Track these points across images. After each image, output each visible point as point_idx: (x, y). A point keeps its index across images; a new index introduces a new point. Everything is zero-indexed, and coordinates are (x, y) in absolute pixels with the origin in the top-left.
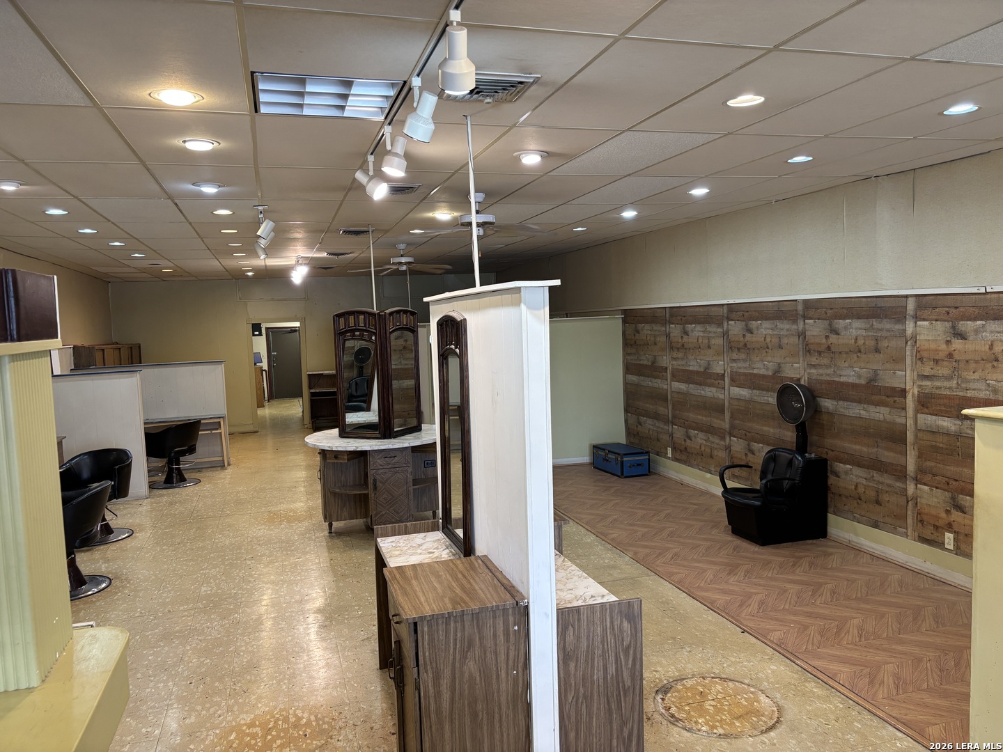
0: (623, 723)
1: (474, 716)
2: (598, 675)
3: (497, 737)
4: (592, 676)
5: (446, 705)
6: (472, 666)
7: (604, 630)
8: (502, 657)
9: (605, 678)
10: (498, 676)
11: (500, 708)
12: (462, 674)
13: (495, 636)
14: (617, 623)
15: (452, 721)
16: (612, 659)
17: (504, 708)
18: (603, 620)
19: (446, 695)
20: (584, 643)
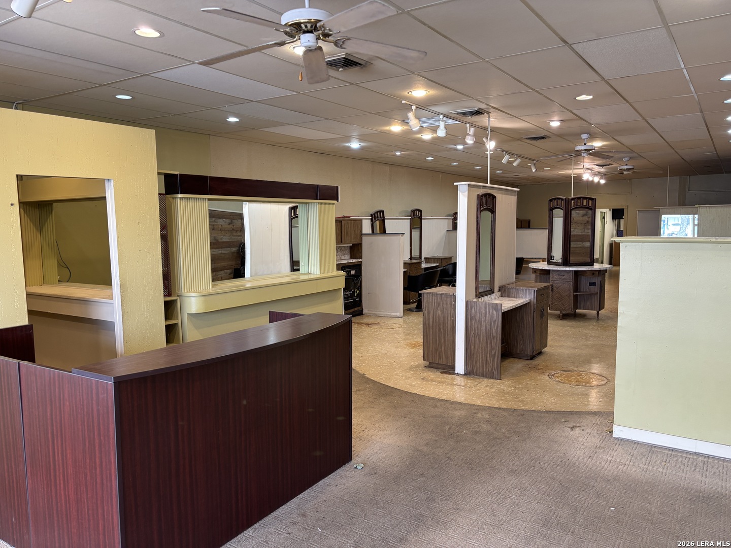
0: (492, 349)
1: (440, 329)
2: (483, 328)
3: (447, 339)
4: (481, 328)
5: (431, 323)
6: (439, 312)
7: (486, 312)
8: (449, 312)
9: (486, 330)
10: (447, 318)
11: (448, 329)
12: (436, 314)
13: (447, 304)
14: (491, 311)
15: (433, 329)
16: (489, 324)
17: (449, 330)
18: (486, 308)
19: (431, 320)
20: (478, 315)
